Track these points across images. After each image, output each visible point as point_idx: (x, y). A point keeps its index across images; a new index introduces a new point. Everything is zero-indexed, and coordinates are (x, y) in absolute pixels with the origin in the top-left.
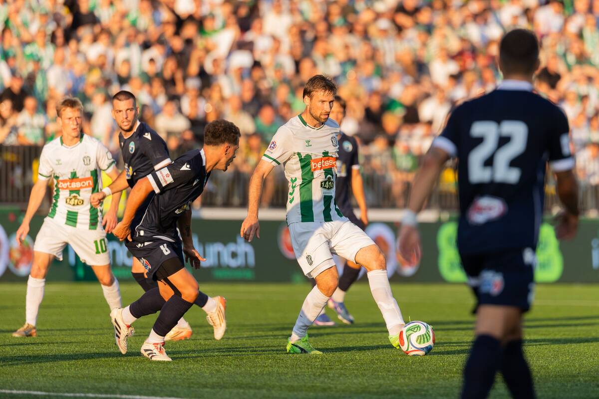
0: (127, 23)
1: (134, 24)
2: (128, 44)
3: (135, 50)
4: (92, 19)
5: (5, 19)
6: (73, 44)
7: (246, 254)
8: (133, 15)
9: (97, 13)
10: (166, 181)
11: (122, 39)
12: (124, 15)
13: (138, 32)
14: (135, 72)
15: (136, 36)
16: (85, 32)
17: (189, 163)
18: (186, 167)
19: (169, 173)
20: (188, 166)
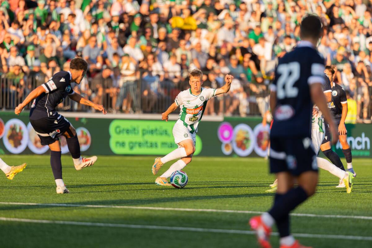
0: (358, 23)
1: (362, 25)
2: (359, 34)
3: (362, 37)
4: (341, 21)
5: (296, 21)
6: (331, 34)
7: (366, 142)
8: (361, 20)
9: (343, 17)
10: (52, 88)
11: (355, 32)
12: (357, 19)
13: (364, 28)
14: (363, 48)
15: (363, 30)
16: (337, 28)
17: (64, 78)
18: (63, 80)
19: (54, 83)
20: (64, 79)
